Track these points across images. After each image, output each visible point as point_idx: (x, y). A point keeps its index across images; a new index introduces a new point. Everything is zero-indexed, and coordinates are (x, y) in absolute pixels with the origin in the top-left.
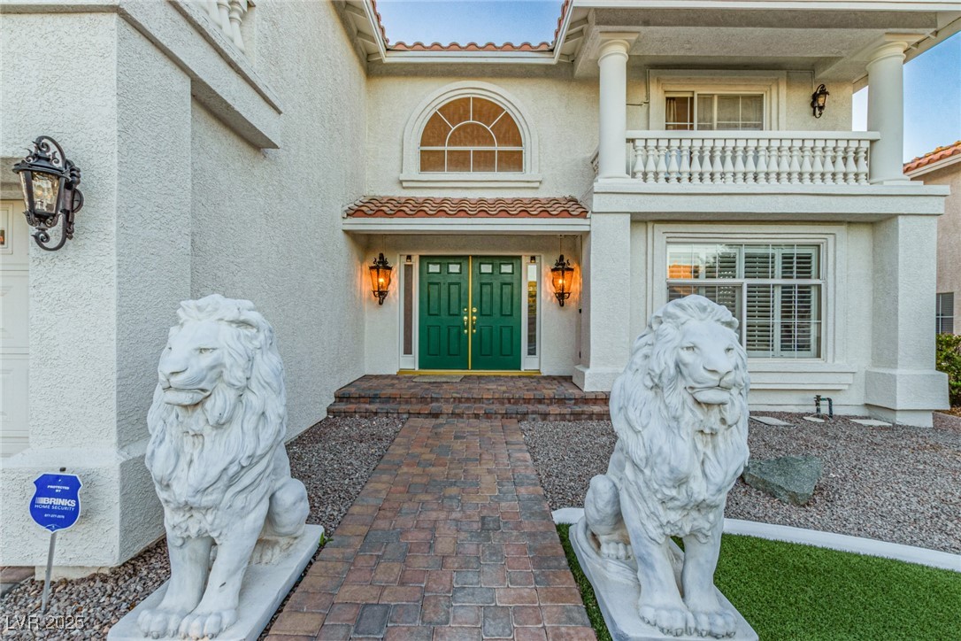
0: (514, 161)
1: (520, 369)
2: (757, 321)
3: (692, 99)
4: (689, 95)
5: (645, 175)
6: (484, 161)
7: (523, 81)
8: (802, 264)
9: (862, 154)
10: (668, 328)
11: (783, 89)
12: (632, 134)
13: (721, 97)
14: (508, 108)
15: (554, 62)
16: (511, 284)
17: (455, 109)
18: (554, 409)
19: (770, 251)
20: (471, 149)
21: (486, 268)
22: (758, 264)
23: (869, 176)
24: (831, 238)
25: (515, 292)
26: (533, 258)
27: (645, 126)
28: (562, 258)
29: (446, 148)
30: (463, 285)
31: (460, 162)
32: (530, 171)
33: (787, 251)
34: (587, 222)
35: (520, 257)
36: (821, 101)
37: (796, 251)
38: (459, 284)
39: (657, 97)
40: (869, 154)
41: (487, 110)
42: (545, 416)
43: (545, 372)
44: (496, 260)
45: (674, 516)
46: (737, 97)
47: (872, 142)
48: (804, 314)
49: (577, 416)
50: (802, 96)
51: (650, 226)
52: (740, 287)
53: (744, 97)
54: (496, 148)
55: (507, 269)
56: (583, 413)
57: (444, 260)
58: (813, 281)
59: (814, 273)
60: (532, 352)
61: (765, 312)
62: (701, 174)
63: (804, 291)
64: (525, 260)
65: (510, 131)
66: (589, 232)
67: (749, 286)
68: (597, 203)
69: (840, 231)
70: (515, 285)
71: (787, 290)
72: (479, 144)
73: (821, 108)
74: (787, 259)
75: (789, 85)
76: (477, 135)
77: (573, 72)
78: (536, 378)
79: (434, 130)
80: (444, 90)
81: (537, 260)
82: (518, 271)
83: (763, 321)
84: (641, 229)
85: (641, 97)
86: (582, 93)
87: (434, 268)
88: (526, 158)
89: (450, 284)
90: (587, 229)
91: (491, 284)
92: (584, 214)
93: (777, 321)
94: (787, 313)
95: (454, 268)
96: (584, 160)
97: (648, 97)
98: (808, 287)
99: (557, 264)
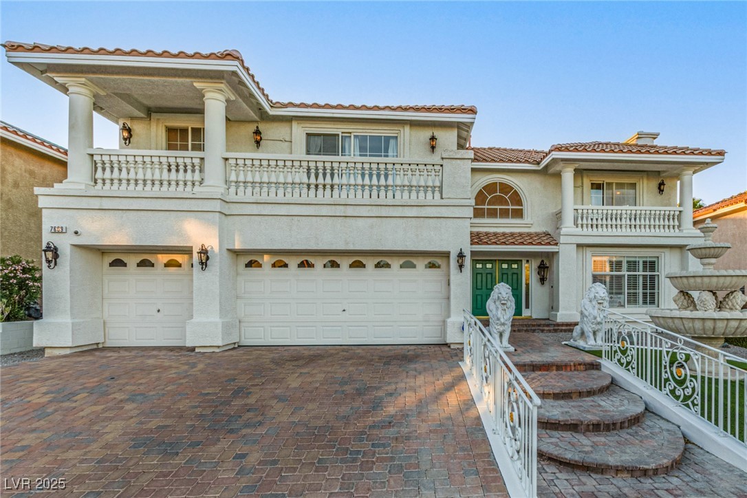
0: (519, 214)
1: (521, 315)
2: (632, 291)
3: (603, 184)
4: (602, 182)
5: (582, 225)
6: (504, 214)
7: (523, 174)
8: (651, 265)
9: (676, 217)
10: (593, 289)
11: (645, 181)
12: (576, 207)
13: (617, 183)
14: (516, 188)
15: (540, 168)
16: (517, 274)
17: (490, 188)
18: (546, 328)
19: (637, 259)
20: (498, 207)
21: (505, 266)
22: (632, 265)
23: (679, 226)
24: (663, 254)
25: (519, 277)
26: (528, 261)
27: (581, 203)
28: (543, 261)
29: (486, 207)
30: (494, 274)
31: (492, 214)
32: (527, 219)
33: (645, 259)
34: (558, 247)
35: (521, 261)
36: (662, 187)
37: (648, 259)
38: (491, 274)
39: (587, 182)
40: (679, 217)
41: (506, 188)
42: (543, 331)
43: (534, 317)
44: (510, 262)
45: (594, 326)
46: (624, 183)
47: (680, 212)
48: (653, 288)
49: (556, 331)
50: (654, 184)
51: (584, 248)
52: (624, 276)
53: (627, 183)
54: (510, 207)
55: (515, 266)
56: (558, 329)
57: (484, 262)
58: (656, 273)
59: (656, 270)
60: (527, 307)
61: (635, 287)
62: (607, 225)
63: (652, 278)
64: (524, 262)
65: (517, 199)
66: (558, 252)
67: (628, 275)
68: (562, 240)
69: (667, 251)
70: (519, 275)
71: (645, 277)
72: (502, 205)
73: (663, 191)
74: (645, 262)
75: (648, 179)
76: (501, 201)
77: (547, 171)
78: (530, 319)
79: (480, 198)
80: (485, 178)
81: (530, 262)
82: (520, 267)
83: (635, 291)
84: (581, 249)
85: (579, 183)
86: (552, 181)
87: (479, 266)
88: (525, 213)
89: (487, 274)
90: (557, 250)
91: (507, 274)
92: (556, 244)
93: (641, 291)
94: (645, 287)
95: (489, 266)
96: (552, 214)
97: (582, 183)
98: (654, 275)
99: (541, 264)
